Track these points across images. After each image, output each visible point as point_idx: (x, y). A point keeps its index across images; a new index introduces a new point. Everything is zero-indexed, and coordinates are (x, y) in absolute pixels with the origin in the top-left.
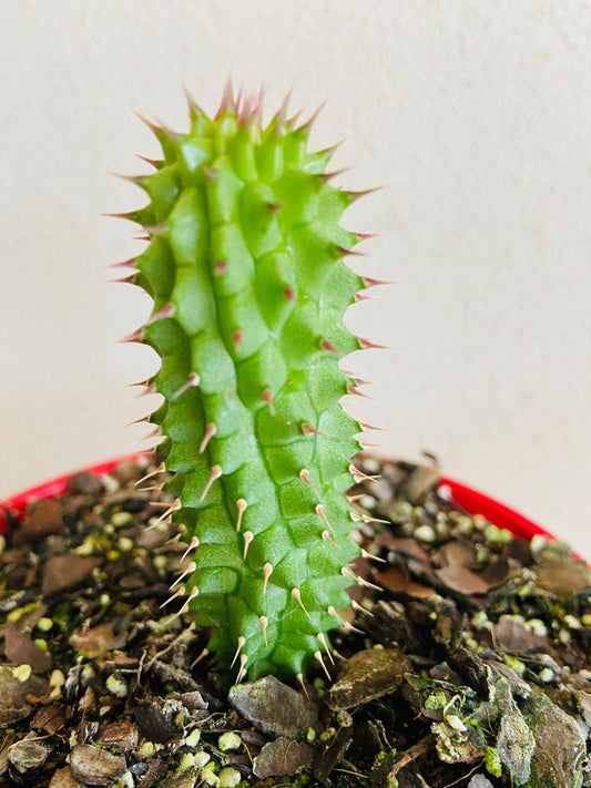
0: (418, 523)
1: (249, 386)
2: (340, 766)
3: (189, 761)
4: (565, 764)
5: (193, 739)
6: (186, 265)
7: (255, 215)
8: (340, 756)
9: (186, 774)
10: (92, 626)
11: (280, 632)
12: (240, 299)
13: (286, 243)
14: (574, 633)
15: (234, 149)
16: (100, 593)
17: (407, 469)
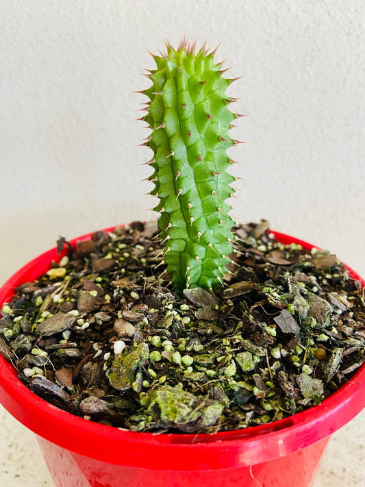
0: (259, 245)
1: (193, 157)
2: (229, 316)
3: (169, 313)
4: (322, 314)
5: (170, 307)
6: (168, 108)
7: (195, 87)
8: (229, 313)
9: (169, 316)
10: (120, 278)
11: (202, 269)
12: (189, 120)
13: (206, 100)
14: (328, 280)
15: (186, 63)
16: (121, 268)
17: (253, 226)
